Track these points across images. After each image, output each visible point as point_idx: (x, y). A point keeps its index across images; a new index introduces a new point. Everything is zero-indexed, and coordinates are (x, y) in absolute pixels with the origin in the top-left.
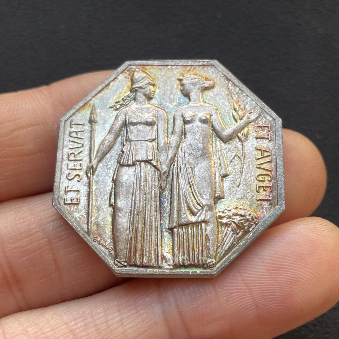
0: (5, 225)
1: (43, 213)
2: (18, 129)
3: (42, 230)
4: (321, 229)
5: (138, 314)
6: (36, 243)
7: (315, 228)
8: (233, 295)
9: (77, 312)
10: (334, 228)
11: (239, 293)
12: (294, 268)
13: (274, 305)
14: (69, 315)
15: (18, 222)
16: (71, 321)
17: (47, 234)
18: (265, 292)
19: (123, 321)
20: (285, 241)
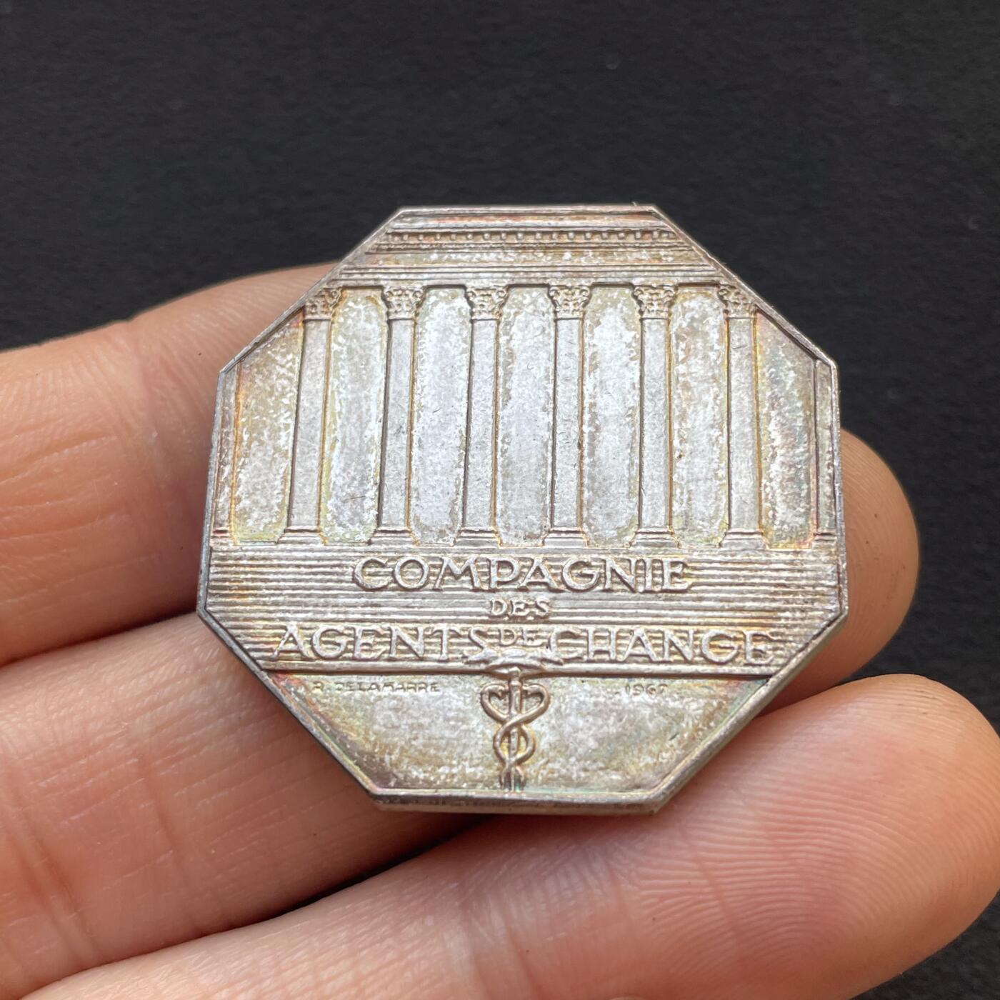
0: (19, 725)
1: (122, 688)
2: (48, 450)
3: (122, 734)
4: (915, 708)
5: (403, 963)
6: (107, 772)
7: (900, 707)
8: (668, 902)
9: (236, 963)
10: (958, 705)
11: (685, 898)
12: (839, 822)
13: (787, 928)
14: (214, 972)
15: (54, 717)
16: (220, 990)
17: (136, 745)
18: (760, 891)
19: (363, 983)
20: (813, 746)
